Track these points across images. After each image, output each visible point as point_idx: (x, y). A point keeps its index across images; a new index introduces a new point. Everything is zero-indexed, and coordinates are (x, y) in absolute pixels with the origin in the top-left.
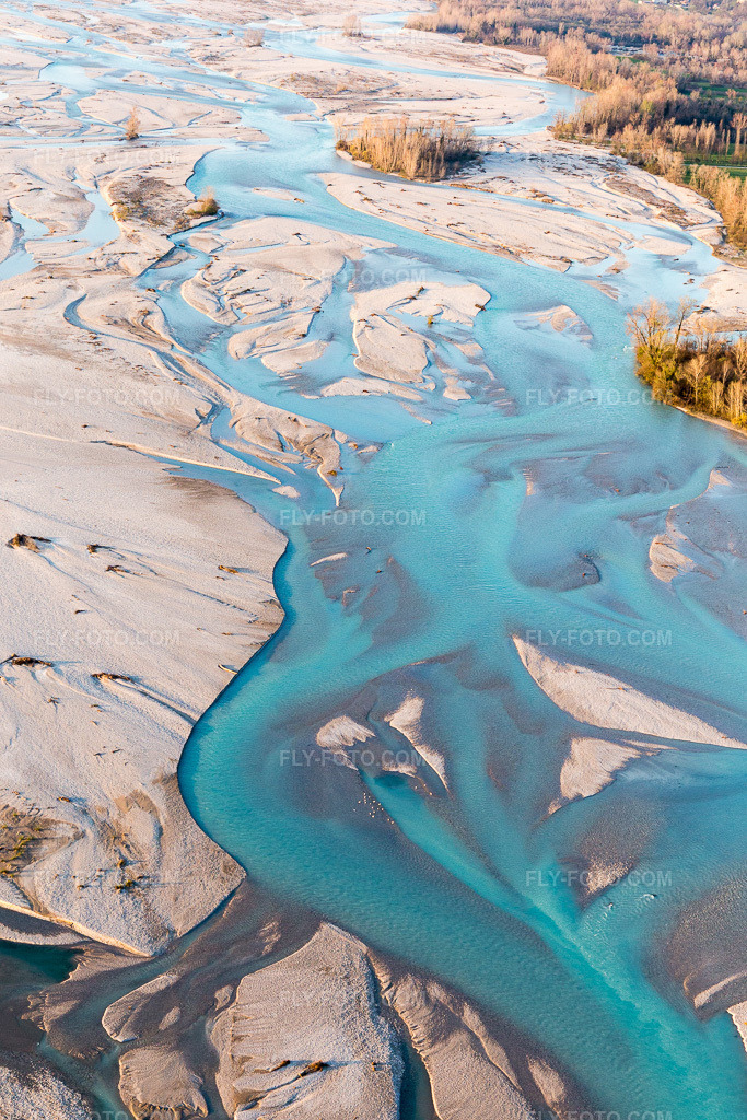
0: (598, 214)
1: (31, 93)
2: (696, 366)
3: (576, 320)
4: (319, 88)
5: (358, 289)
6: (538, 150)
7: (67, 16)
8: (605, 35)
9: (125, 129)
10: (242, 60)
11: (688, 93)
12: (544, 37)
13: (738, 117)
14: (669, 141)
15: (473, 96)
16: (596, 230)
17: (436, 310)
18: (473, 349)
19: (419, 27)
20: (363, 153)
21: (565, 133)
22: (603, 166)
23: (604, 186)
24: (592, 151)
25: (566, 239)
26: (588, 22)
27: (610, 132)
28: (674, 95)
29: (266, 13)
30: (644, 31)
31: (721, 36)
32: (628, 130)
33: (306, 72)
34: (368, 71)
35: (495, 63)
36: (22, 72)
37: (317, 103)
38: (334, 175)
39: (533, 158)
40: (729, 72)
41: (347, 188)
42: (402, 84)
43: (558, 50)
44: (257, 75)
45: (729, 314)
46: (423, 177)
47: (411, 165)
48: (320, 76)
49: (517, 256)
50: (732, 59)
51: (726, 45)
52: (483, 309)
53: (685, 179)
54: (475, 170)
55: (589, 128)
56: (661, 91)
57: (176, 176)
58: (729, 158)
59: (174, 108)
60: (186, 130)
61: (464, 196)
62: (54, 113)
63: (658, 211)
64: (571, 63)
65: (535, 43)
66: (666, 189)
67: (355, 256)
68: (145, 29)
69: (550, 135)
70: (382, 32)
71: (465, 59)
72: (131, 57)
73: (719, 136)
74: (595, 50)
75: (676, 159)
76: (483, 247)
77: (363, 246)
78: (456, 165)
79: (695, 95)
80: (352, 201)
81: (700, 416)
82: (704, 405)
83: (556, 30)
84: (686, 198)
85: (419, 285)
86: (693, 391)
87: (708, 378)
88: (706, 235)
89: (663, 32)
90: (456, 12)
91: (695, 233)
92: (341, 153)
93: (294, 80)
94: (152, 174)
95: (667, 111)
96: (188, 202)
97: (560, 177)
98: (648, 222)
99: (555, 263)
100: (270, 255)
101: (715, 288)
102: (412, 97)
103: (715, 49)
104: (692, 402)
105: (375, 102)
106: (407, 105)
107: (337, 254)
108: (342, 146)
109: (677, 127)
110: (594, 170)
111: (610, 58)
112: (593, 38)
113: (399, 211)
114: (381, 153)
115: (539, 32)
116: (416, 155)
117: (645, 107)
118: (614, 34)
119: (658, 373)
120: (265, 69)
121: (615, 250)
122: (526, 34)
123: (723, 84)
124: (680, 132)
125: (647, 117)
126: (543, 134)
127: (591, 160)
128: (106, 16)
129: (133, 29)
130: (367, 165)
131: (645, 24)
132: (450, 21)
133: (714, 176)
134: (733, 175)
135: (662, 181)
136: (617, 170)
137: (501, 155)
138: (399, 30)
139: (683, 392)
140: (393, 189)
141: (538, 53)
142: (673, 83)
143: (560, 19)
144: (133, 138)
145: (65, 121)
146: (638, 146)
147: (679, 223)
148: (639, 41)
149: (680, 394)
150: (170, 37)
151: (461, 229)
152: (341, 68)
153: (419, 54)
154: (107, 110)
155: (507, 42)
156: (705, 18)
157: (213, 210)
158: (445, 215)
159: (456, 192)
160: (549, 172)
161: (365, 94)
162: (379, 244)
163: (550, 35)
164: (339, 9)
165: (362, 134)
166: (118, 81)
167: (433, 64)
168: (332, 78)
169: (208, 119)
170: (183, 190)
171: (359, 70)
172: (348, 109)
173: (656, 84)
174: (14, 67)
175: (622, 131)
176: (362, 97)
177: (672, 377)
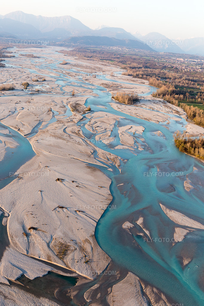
0: (163, 112)
1: (54, 86)
2: (188, 145)
3: (162, 134)
4: (107, 86)
5: (119, 127)
6: (150, 99)
7: (59, 71)
8: (159, 77)
9: (72, 93)
10: (92, 80)
11: (177, 89)
12: (148, 77)
13: (187, 93)
14: (174, 98)
15: (136, 88)
16: (163, 115)
17: (135, 131)
18: (143, 140)
19: (124, 75)
20: (117, 99)
21: (155, 96)
22: (162, 103)
23: (163, 106)
24: (160, 99)
25: (157, 117)
26: (156, 74)
27: (163, 96)
28: (174, 89)
29: (96, 71)
30: (166, 76)
31: (181, 78)
32: (167, 95)
33: (104, 83)
34: (116, 83)
35: (139, 82)
36: (52, 82)
37: (107, 89)
38: (112, 103)
39: (149, 100)
40: (183, 84)
41: (115, 106)
42: (122, 85)
43: (151, 80)
44: (95, 83)
45: (191, 133)
46: (129, 104)
47: (127, 102)
48: (107, 84)
49: (149, 120)
50: (183, 82)
51: (182, 79)
52: (144, 131)
53: (179, 106)
54: (138, 103)
55: (159, 95)
56: (171, 89)
57: (82, 103)
58: (186, 101)
59: (80, 89)
60: (83, 94)
61: (137, 108)
62: (58, 90)
63: (174, 112)
64: (154, 82)
65: (146, 78)
66: (175, 107)
67: (118, 120)
68: (74, 74)
69: (152, 96)
70: (117, 75)
71: (134, 81)
72: (72, 79)
73: (184, 97)
74: (158, 80)
75: (177, 102)
76: (142, 118)
77: (119, 118)
78: (135, 102)
79: (178, 89)
80: (116, 109)
81: (189, 155)
82: (190, 153)
83: (150, 76)
84: (179, 109)
85: (131, 126)
86: (187, 149)
87: (191, 147)
88: (184, 117)
89: (170, 76)
90: (131, 72)
91: (182, 116)
92: (112, 99)
93: (102, 84)
94: (78, 102)
95: (173, 92)
96: (85, 108)
97: (155, 105)
98: (172, 114)
99: (156, 122)
100: (101, 119)
101: (188, 128)
102: (125, 88)
103: (180, 80)
104: (187, 152)
105: (118, 89)
106: (124, 90)
107: (114, 119)
108: (113, 97)
109: (176, 95)
110: (161, 103)
111: (161, 81)
112: (157, 77)
113: (125, 111)
114: (120, 99)
115: (147, 76)
116: (127, 100)
117: (169, 91)
118: (161, 77)
119: (180, 146)
120: (97, 82)
121: (167, 120)
122: (145, 76)
123: (182, 87)
124: (176, 96)
125: (170, 93)
126: (150, 96)
127: (160, 101)
128: (66, 71)
129: (72, 74)
130: (118, 101)
131: (166, 75)
132: (130, 73)
133: (184, 105)
134: (188, 105)
135: (174, 106)
136: (165, 103)
137: (143, 100)
138: (120, 75)
139: (186, 150)
140: (123, 106)
141: (147, 80)
142: (173, 86)
143: (150, 74)
144: (73, 95)
145: (60, 92)
146: (169, 99)
147: (179, 114)
148: (166, 78)
149: (185, 150)
150: (78, 76)
151: (137, 114)
152: (111, 82)
153: (125, 80)
154: (68, 89)
155: (141, 78)
156: (177, 74)
157: (90, 110)
158: (134, 112)
159: (136, 107)
160: (152, 103)
161: (116, 87)
162: (122, 117)
163: (149, 77)
164: (109, 71)
165: (117, 95)
166: (70, 84)
167: (128, 82)
168: (109, 84)
169: (87, 92)
170: (84, 106)
171: (114, 83)
172: (113, 90)
173: (170, 87)
174: (50, 81)
175: (165, 96)
176: (115, 88)
177: (183, 147)
